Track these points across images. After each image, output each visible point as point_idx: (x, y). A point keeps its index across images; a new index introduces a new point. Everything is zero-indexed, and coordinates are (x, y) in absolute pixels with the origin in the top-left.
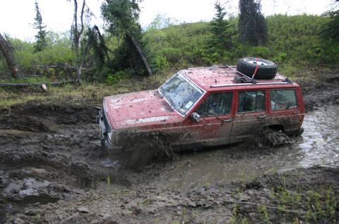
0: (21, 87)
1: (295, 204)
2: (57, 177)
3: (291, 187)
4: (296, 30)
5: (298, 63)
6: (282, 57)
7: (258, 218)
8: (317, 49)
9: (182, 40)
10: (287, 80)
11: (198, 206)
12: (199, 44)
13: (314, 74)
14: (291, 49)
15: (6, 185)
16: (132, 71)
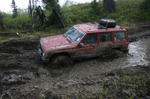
0: (7, 34)
1: (129, 82)
2: (25, 73)
3: (127, 75)
4: (129, 6)
5: (129, 20)
6: (122, 18)
7: (113, 88)
8: (138, 14)
9: (78, 11)
10: (121, 28)
11: (87, 84)
12: (86, 13)
13: (136, 25)
14: (126, 14)
15: (2, 78)
16: (57, 25)
